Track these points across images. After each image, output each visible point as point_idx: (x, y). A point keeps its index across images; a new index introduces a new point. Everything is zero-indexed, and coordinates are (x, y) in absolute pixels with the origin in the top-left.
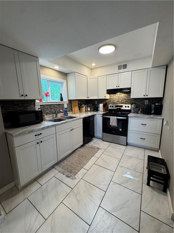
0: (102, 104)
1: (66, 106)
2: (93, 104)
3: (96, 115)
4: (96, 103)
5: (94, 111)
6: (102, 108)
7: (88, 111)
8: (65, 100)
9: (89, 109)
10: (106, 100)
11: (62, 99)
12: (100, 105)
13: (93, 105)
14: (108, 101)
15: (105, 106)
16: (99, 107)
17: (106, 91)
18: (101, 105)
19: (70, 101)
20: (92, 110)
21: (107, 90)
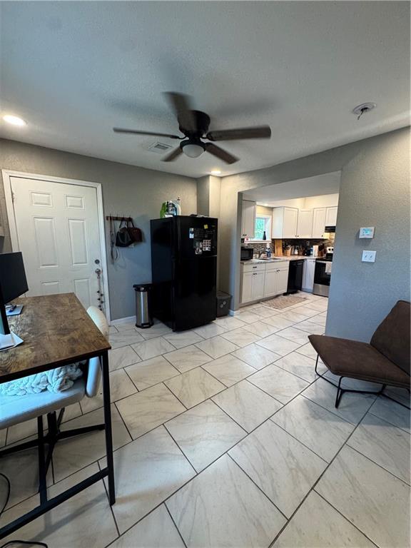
0: (317, 247)
1: (268, 246)
2: (303, 245)
3: (306, 259)
4: (308, 244)
5: (303, 255)
6: (317, 252)
7: (294, 255)
8: (269, 239)
9: (296, 253)
10: (323, 240)
11: (265, 238)
12: (314, 246)
13: (303, 247)
14: (326, 242)
15: (322, 249)
16: (312, 250)
17: (324, 229)
18: (315, 248)
19: (273, 240)
20: (301, 253)
21: (326, 227)
